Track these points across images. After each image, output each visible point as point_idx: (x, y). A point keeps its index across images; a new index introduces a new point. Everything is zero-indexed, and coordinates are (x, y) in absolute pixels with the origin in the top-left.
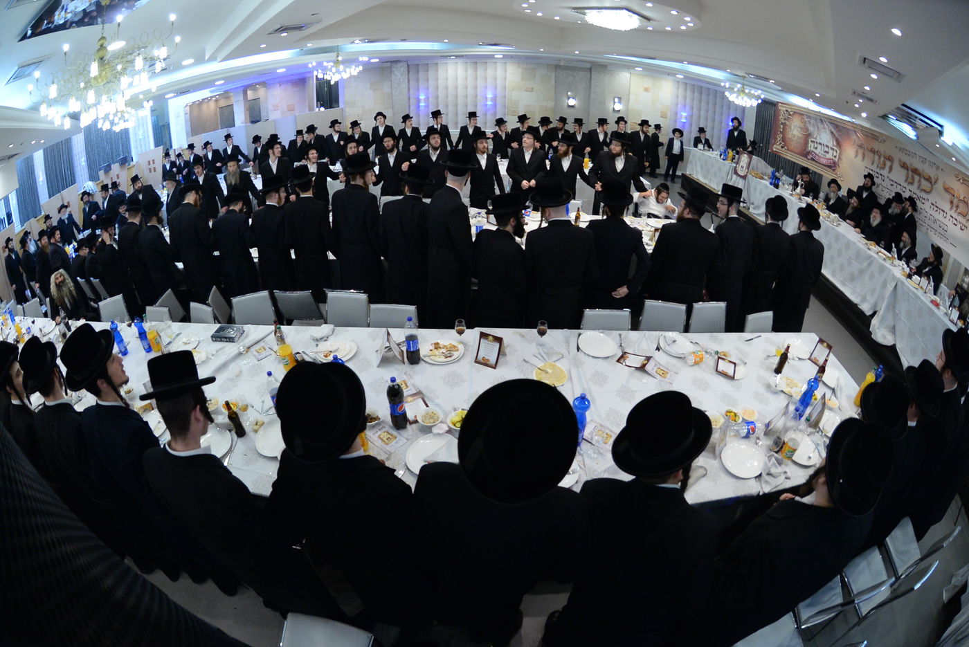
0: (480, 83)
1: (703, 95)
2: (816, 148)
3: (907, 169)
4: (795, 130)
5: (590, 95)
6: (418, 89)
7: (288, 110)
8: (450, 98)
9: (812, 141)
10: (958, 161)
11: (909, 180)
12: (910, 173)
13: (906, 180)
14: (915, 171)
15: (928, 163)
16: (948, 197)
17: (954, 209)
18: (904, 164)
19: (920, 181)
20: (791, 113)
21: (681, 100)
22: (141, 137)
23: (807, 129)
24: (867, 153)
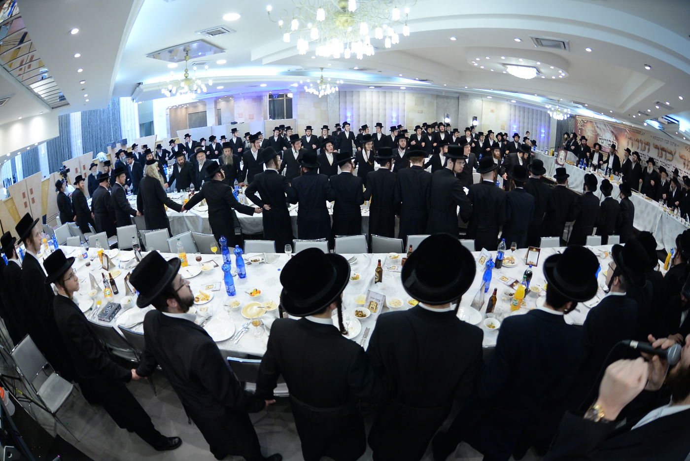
0: (388, 106)
1: (525, 113)
2: (603, 143)
3: (658, 149)
4: (589, 133)
5: (458, 115)
6: (346, 109)
7: (250, 119)
8: (367, 116)
9: (600, 139)
10: (687, 139)
11: (660, 155)
12: (660, 151)
13: (658, 156)
14: (663, 149)
15: (670, 143)
16: (682, 161)
17: (686, 167)
18: (656, 146)
19: (666, 155)
20: (585, 122)
21: (512, 116)
22: (129, 129)
23: (596, 132)
24: (634, 142)
